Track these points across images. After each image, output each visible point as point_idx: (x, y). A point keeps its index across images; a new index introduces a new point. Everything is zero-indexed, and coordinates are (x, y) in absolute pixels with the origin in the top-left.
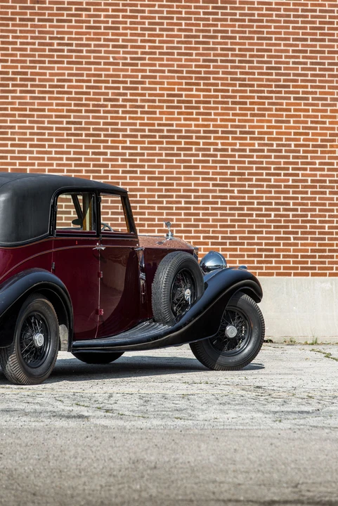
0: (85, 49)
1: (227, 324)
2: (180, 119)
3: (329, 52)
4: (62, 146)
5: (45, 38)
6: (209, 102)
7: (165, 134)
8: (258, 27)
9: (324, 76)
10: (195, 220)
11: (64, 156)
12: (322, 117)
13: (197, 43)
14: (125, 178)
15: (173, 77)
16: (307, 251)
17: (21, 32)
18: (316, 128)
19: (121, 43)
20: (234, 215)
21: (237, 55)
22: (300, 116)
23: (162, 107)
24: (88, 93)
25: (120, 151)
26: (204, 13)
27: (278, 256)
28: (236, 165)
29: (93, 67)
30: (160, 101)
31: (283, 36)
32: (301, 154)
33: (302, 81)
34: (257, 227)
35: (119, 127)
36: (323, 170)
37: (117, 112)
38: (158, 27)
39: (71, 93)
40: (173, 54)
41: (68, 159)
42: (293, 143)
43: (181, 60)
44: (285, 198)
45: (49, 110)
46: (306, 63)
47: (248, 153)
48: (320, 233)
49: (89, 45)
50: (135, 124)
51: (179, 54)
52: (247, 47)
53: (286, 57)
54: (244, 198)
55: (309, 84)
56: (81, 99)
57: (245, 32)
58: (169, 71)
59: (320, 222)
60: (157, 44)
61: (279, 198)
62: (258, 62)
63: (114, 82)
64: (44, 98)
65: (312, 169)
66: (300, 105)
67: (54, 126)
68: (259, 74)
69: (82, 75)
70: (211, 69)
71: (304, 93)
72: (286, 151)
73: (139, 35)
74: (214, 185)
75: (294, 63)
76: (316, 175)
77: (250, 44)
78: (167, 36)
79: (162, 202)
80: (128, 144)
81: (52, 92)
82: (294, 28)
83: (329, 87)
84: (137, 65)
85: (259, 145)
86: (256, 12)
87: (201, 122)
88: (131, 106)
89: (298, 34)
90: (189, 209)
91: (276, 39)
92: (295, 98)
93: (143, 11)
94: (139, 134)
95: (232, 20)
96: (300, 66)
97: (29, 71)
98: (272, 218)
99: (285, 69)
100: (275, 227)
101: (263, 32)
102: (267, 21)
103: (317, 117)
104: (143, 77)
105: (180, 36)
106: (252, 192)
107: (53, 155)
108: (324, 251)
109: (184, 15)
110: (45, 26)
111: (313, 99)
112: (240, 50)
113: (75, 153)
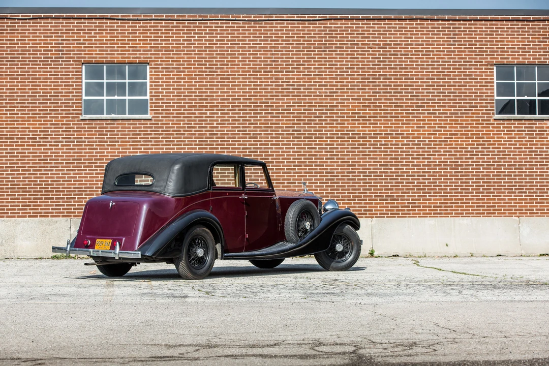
0: (302, 88)
1: (337, 243)
2: (359, 127)
3: (448, 86)
4: (290, 145)
5: (279, 82)
6: (376, 117)
7: (351, 136)
8: (405, 72)
9: (445, 100)
10: (369, 186)
11: (291, 150)
12: (444, 124)
13: (368, 82)
14: (327, 162)
15: (355, 103)
16: (437, 203)
17: (264, 78)
18: (441, 131)
19: (323, 83)
20: (392, 183)
21: (392, 89)
22: (431, 124)
23: (348, 120)
24: (305, 113)
25: (324, 146)
26: (373, 65)
27: (420, 207)
28: (393, 154)
29: (307, 98)
30: (347, 117)
31: (420, 77)
32: (432, 146)
33: (432, 103)
34: (406, 189)
35: (323, 132)
36: (446, 155)
37: (322, 124)
38: (345, 74)
39: (294, 113)
40: (354, 89)
41: (293, 152)
42: (427, 140)
43: (359, 93)
44: (423, 172)
45: (282, 124)
46: (434, 93)
47: (400, 146)
48: (444, 193)
49: (305, 85)
50: (333, 131)
51: (358, 89)
52: (399, 84)
53: (422, 89)
54: (398, 172)
55: (436, 105)
56: (300, 117)
57: (397, 75)
58: (352, 99)
59: (444, 186)
60: (345, 84)
61: (419, 172)
62: (405, 93)
63: (319, 106)
64: (279, 117)
65: (439, 155)
66: (431, 117)
67: (285, 133)
68: (406, 99)
69: (301, 103)
70: (377, 97)
71: (433, 110)
72: (423, 144)
73: (334, 79)
74: (380, 165)
75: (427, 93)
76: (441, 158)
77: (400, 82)
78: (351, 79)
79: (349, 176)
80: (329, 142)
81: (283, 113)
82: (426, 72)
83: (448, 107)
84: (333, 96)
85: (407, 141)
86: (404, 63)
87: (372, 129)
88: (330, 120)
89: (429, 75)
90: (366, 179)
91: (416, 79)
92: (428, 113)
93: (336, 65)
94: (335, 136)
95: (389, 68)
96: (431, 94)
97: (270, 101)
98: (416, 184)
99: (422, 96)
100: (417, 189)
101: (408, 75)
102: (410, 68)
103: (441, 124)
104: (337, 103)
105: (358, 79)
106: (403, 169)
107: (285, 150)
108: (447, 203)
109: (360, 66)
110: (279, 75)
111: (439, 113)
112: (394, 86)
113: (297, 148)
